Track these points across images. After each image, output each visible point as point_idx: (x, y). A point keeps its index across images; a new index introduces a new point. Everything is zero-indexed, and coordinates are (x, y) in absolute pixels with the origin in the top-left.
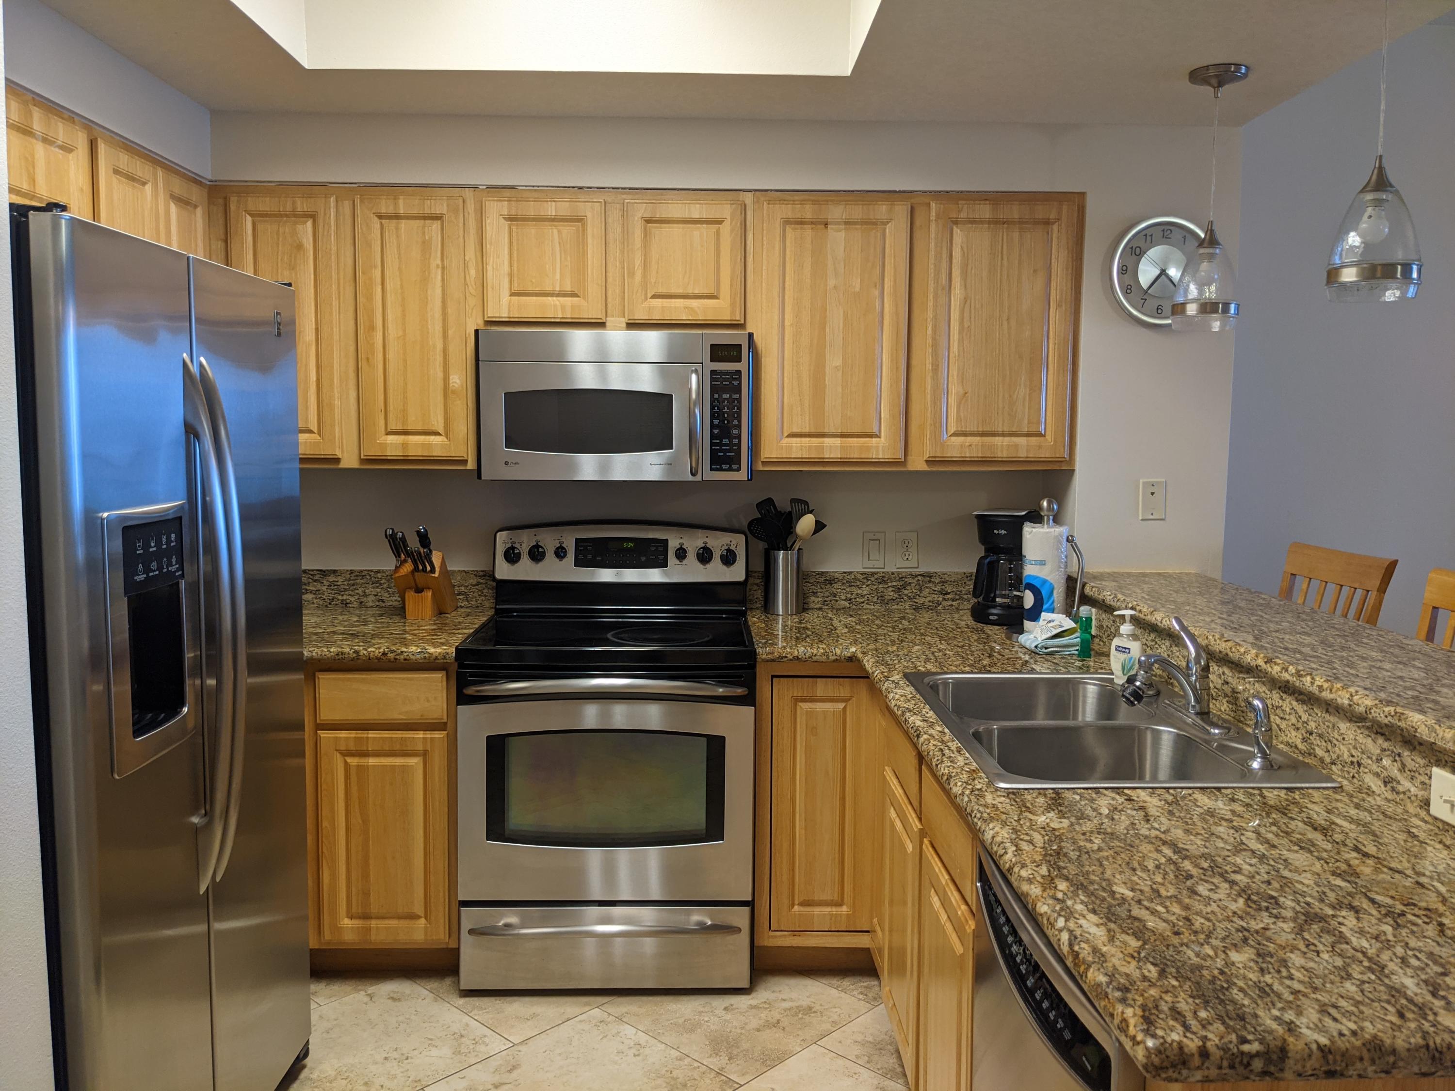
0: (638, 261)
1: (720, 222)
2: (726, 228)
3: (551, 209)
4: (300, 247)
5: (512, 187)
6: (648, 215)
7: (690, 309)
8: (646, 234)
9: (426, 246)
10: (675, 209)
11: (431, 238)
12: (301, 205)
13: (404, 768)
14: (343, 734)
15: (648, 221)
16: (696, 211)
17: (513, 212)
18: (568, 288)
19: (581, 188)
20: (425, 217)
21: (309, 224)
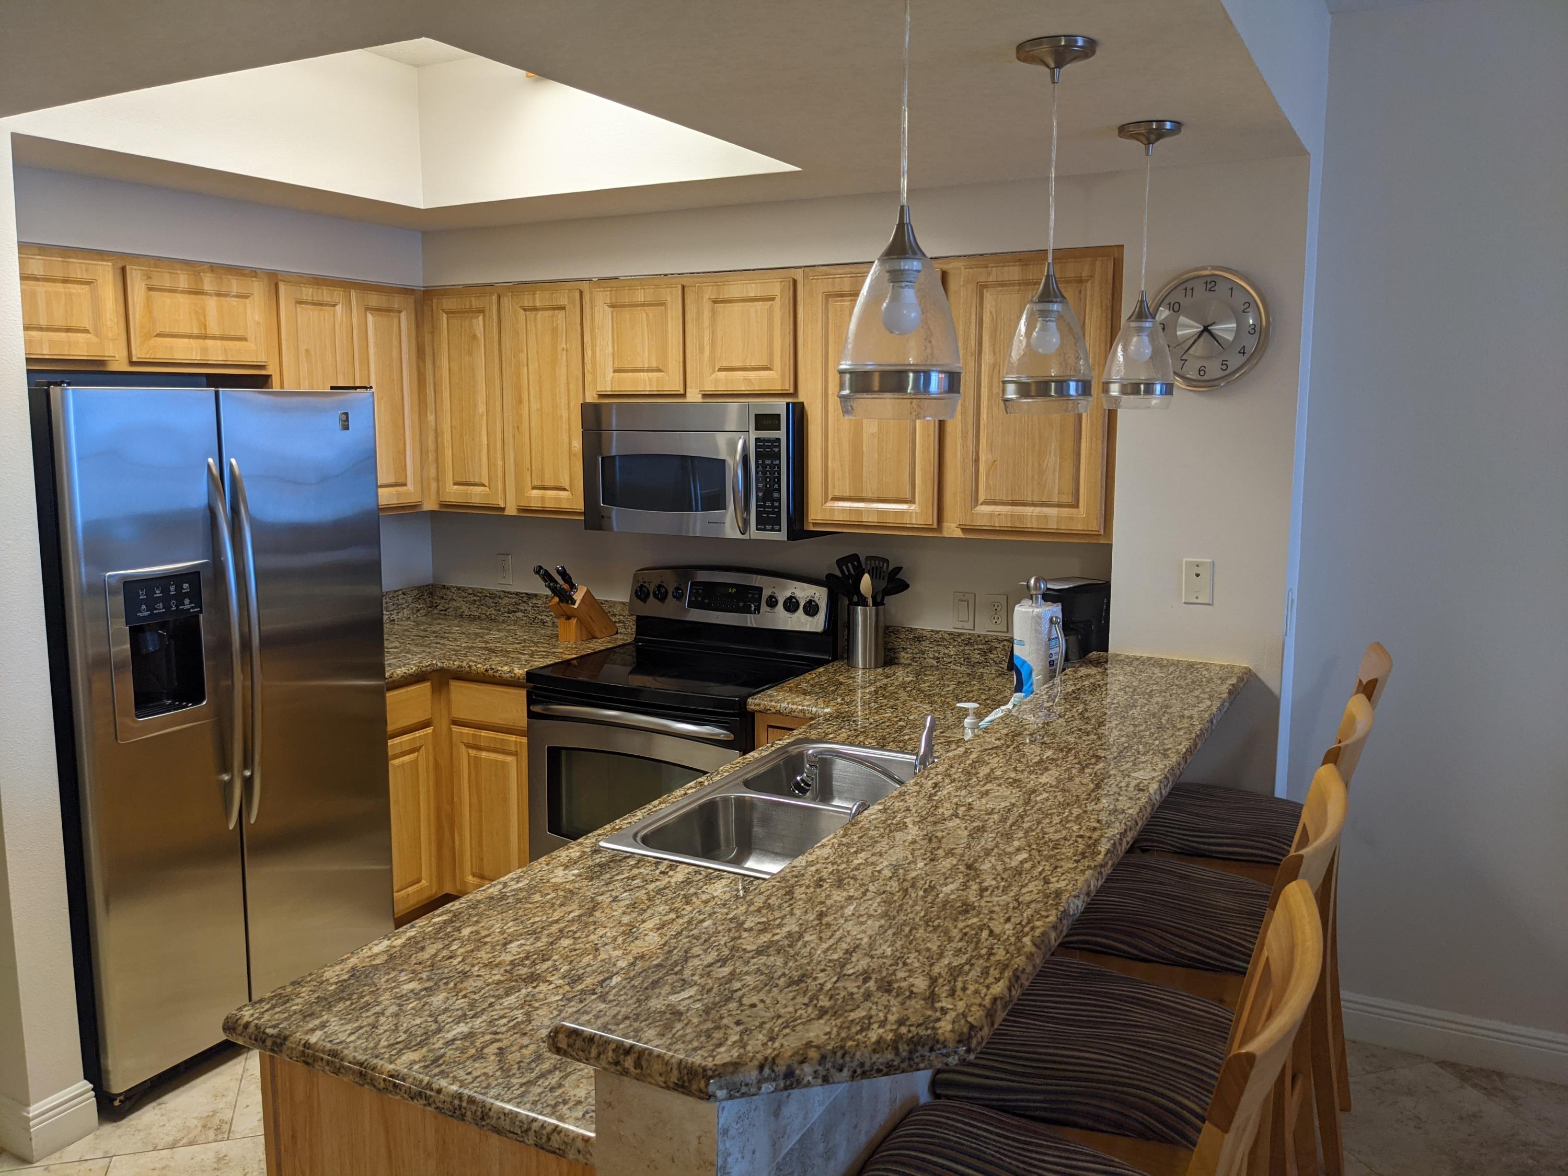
0: (706, 339)
1: (773, 299)
2: (777, 303)
3: (640, 297)
4: (474, 337)
5: (616, 278)
6: (713, 297)
7: (748, 381)
8: (713, 313)
9: (554, 331)
10: (735, 290)
11: (557, 325)
12: (476, 303)
13: (503, 764)
14: (466, 730)
15: (715, 302)
16: (753, 290)
17: (614, 300)
18: (654, 365)
19: (666, 275)
20: (554, 308)
21: (481, 318)
